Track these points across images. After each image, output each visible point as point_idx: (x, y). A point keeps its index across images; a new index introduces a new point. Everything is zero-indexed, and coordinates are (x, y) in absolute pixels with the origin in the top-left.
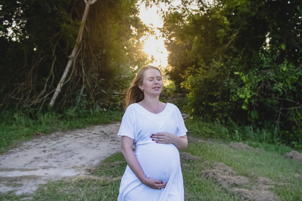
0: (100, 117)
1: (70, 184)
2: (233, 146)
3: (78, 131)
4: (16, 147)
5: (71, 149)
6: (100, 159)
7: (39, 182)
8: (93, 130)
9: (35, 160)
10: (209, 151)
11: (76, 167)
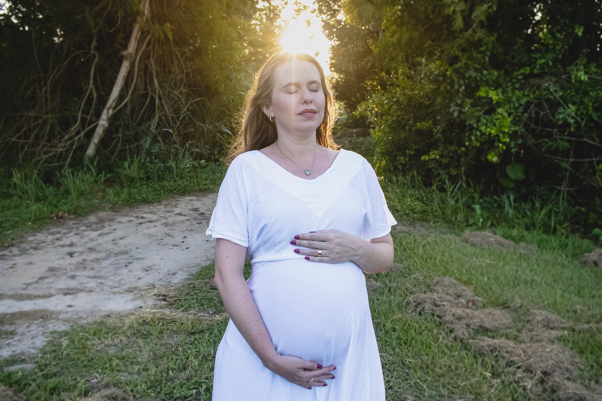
0: (191, 178)
1: (120, 331)
2: (471, 239)
3: (146, 208)
4: (12, 245)
5: (127, 249)
6: (188, 271)
7: (52, 326)
8: (176, 206)
9: (50, 274)
10: (421, 250)
11: (135, 288)
